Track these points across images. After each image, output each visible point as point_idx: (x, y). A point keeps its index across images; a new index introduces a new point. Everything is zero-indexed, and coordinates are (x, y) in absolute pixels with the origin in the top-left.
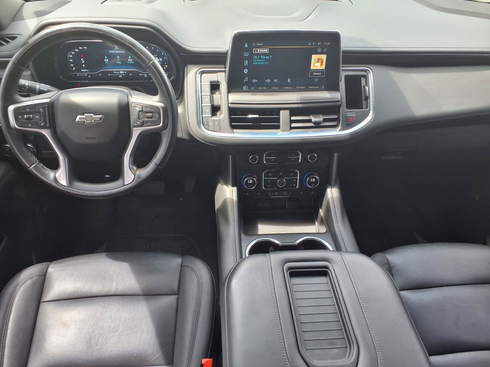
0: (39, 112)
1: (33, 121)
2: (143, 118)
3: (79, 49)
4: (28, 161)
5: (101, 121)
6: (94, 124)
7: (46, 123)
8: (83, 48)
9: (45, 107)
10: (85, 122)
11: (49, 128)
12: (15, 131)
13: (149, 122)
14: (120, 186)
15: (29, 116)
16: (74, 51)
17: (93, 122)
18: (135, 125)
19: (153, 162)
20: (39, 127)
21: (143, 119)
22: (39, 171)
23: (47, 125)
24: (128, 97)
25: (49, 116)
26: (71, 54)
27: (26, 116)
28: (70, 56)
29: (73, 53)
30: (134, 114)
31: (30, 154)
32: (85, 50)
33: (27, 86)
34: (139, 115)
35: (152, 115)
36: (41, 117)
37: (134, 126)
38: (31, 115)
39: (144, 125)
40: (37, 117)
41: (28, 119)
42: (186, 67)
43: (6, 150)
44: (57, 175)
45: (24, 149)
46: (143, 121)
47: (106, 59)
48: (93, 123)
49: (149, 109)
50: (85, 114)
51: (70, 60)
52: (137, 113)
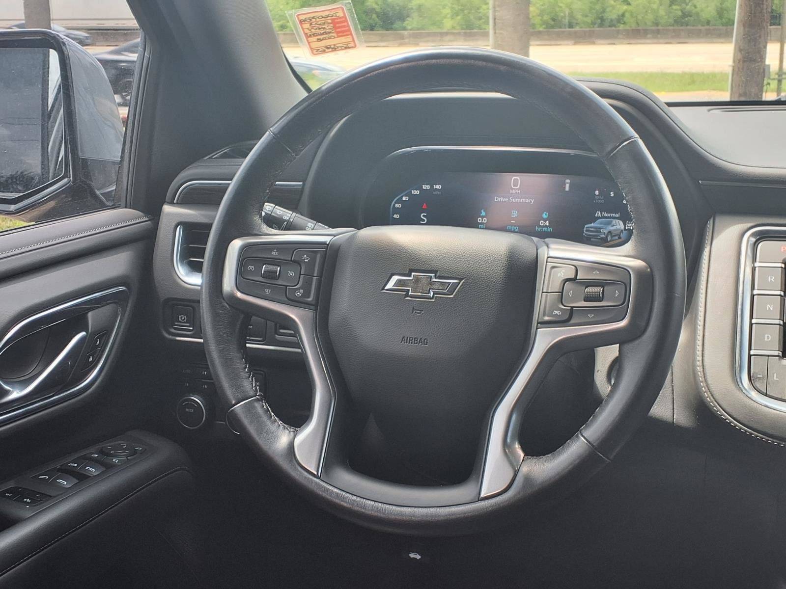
0: (298, 263)
1: (280, 282)
2: (574, 299)
3: (420, 189)
4: (237, 387)
5: (452, 296)
6: (433, 300)
7: (307, 294)
8: (432, 187)
9: (316, 252)
10: (407, 295)
11: (313, 307)
12: (229, 305)
13: (591, 312)
14: (468, 499)
15: (272, 268)
16: (409, 194)
17: (431, 294)
18: (546, 318)
19: (580, 436)
20: (289, 299)
21: (573, 302)
22: (255, 418)
23: (309, 297)
24: (537, 250)
25: (320, 276)
26: (400, 201)
27: (266, 267)
28: (397, 206)
29: (404, 198)
30: (548, 289)
31: (246, 370)
32: (436, 193)
33: (285, 220)
34: (562, 293)
35: (603, 290)
36: (300, 274)
37: (542, 323)
38: (279, 268)
39: (572, 322)
40: (291, 273)
41: (270, 275)
42: (712, 220)
43: (187, 410)
44: (298, 440)
45: (235, 355)
46: (573, 307)
47: (483, 217)
48: (431, 299)
49: (596, 276)
50: (413, 274)
51: (395, 216)
52: (556, 286)
